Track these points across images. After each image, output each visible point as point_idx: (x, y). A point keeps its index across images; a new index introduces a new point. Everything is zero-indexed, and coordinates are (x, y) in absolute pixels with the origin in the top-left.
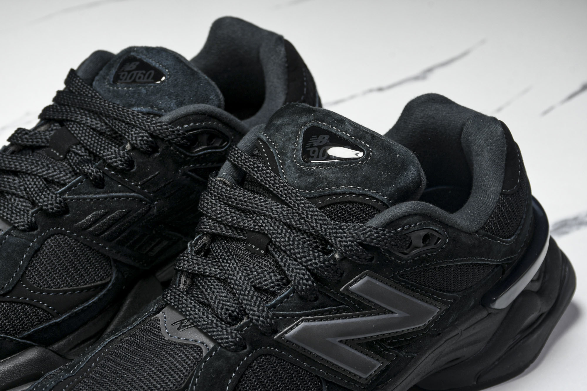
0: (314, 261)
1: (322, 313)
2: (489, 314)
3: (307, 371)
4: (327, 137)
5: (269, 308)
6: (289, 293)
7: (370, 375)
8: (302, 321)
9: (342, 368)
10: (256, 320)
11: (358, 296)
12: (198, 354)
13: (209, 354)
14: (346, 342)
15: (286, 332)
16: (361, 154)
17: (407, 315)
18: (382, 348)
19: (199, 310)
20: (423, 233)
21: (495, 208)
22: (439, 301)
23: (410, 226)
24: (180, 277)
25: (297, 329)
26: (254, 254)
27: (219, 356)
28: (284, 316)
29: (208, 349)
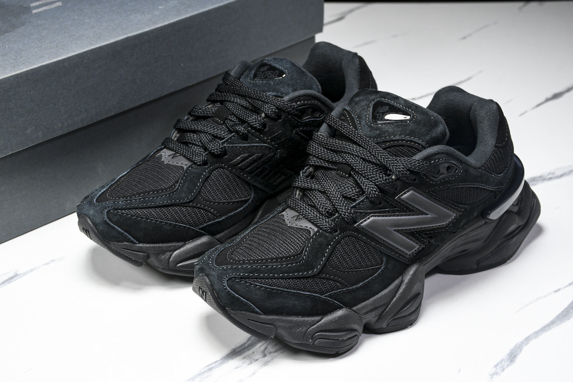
0: (379, 179)
1: (384, 212)
2: (486, 223)
3: (374, 248)
4: (387, 107)
5: (352, 208)
6: (364, 199)
7: (412, 253)
8: (372, 216)
9: (395, 247)
10: (343, 214)
11: (406, 203)
12: (308, 234)
13: (315, 234)
14: (398, 231)
15: (362, 223)
16: (408, 117)
17: (436, 216)
18: (420, 236)
19: (308, 209)
20: (447, 165)
21: (491, 155)
22: (456, 209)
23: (439, 160)
24: (296, 191)
25: (368, 221)
26: (342, 177)
27: (321, 235)
28: (361, 213)
29: (314, 232)
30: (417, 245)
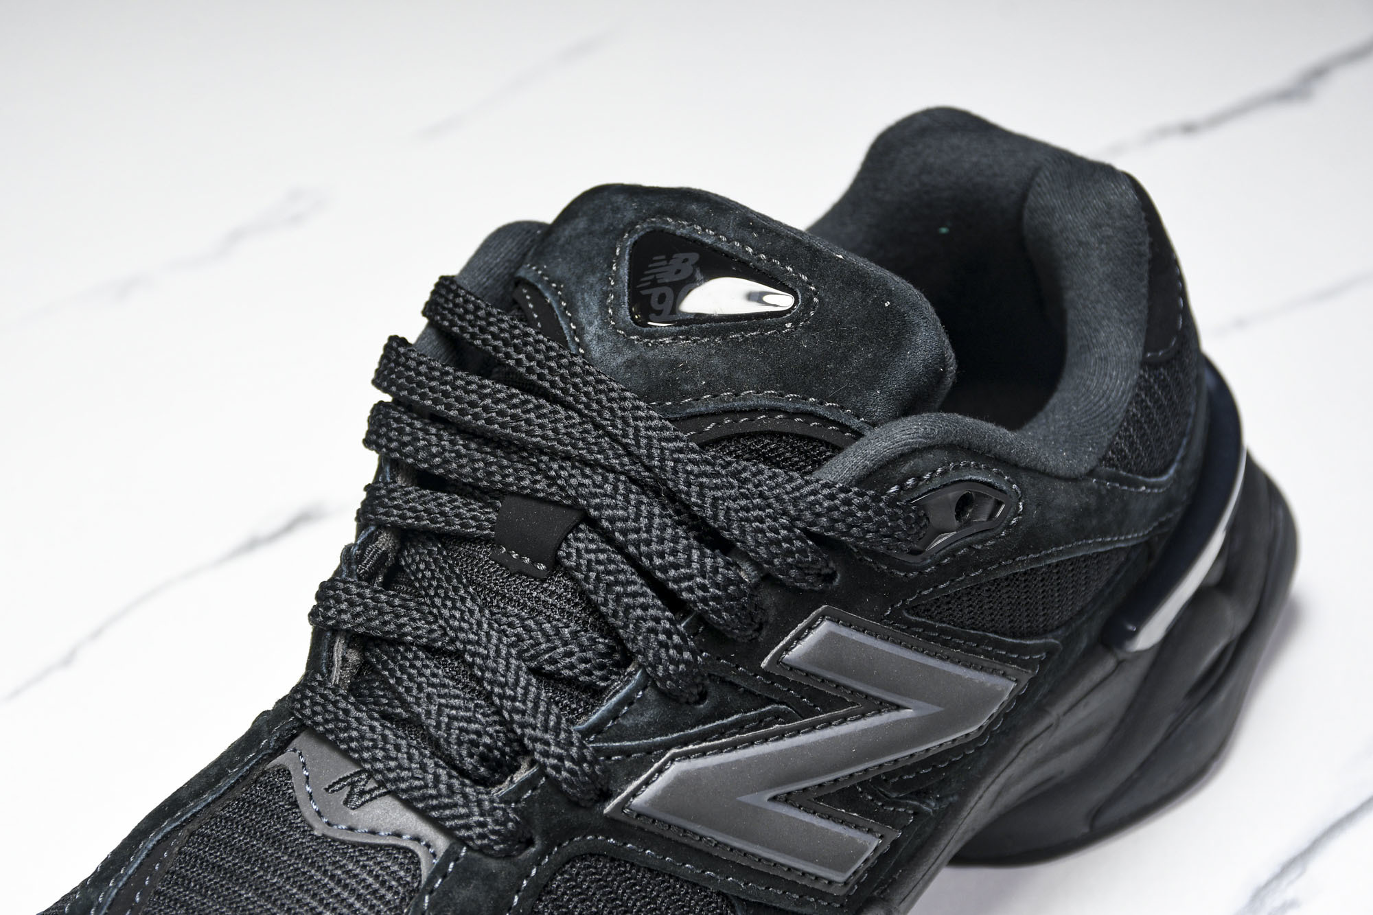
1: (721, 732)
2: (1120, 663)
3: (695, 885)
4: (694, 257)
5: (585, 734)
6: (635, 690)
7: (855, 873)
8: (672, 759)
9: (782, 865)
10: (554, 767)
11: (808, 674)
12: (408, 870)
13: (440, 870)
14: (788, 799)
15: (634, 794)
17: (937, 709)
18: (879, 800)
19: (398, 748)
20: (956, 493)
21: (1130, 403)
22: (1014, 661)
23: (920, 478)
24: (331, 649)
25: (661, 782)
27: (466, 873)
28: (626, 752)
29: (434, 855)
30: (869, 837)
